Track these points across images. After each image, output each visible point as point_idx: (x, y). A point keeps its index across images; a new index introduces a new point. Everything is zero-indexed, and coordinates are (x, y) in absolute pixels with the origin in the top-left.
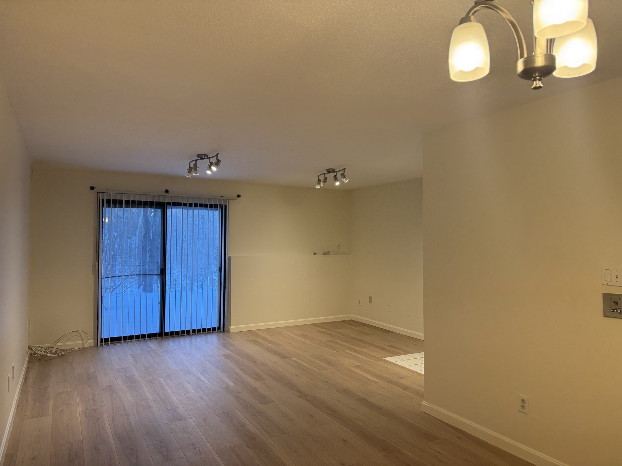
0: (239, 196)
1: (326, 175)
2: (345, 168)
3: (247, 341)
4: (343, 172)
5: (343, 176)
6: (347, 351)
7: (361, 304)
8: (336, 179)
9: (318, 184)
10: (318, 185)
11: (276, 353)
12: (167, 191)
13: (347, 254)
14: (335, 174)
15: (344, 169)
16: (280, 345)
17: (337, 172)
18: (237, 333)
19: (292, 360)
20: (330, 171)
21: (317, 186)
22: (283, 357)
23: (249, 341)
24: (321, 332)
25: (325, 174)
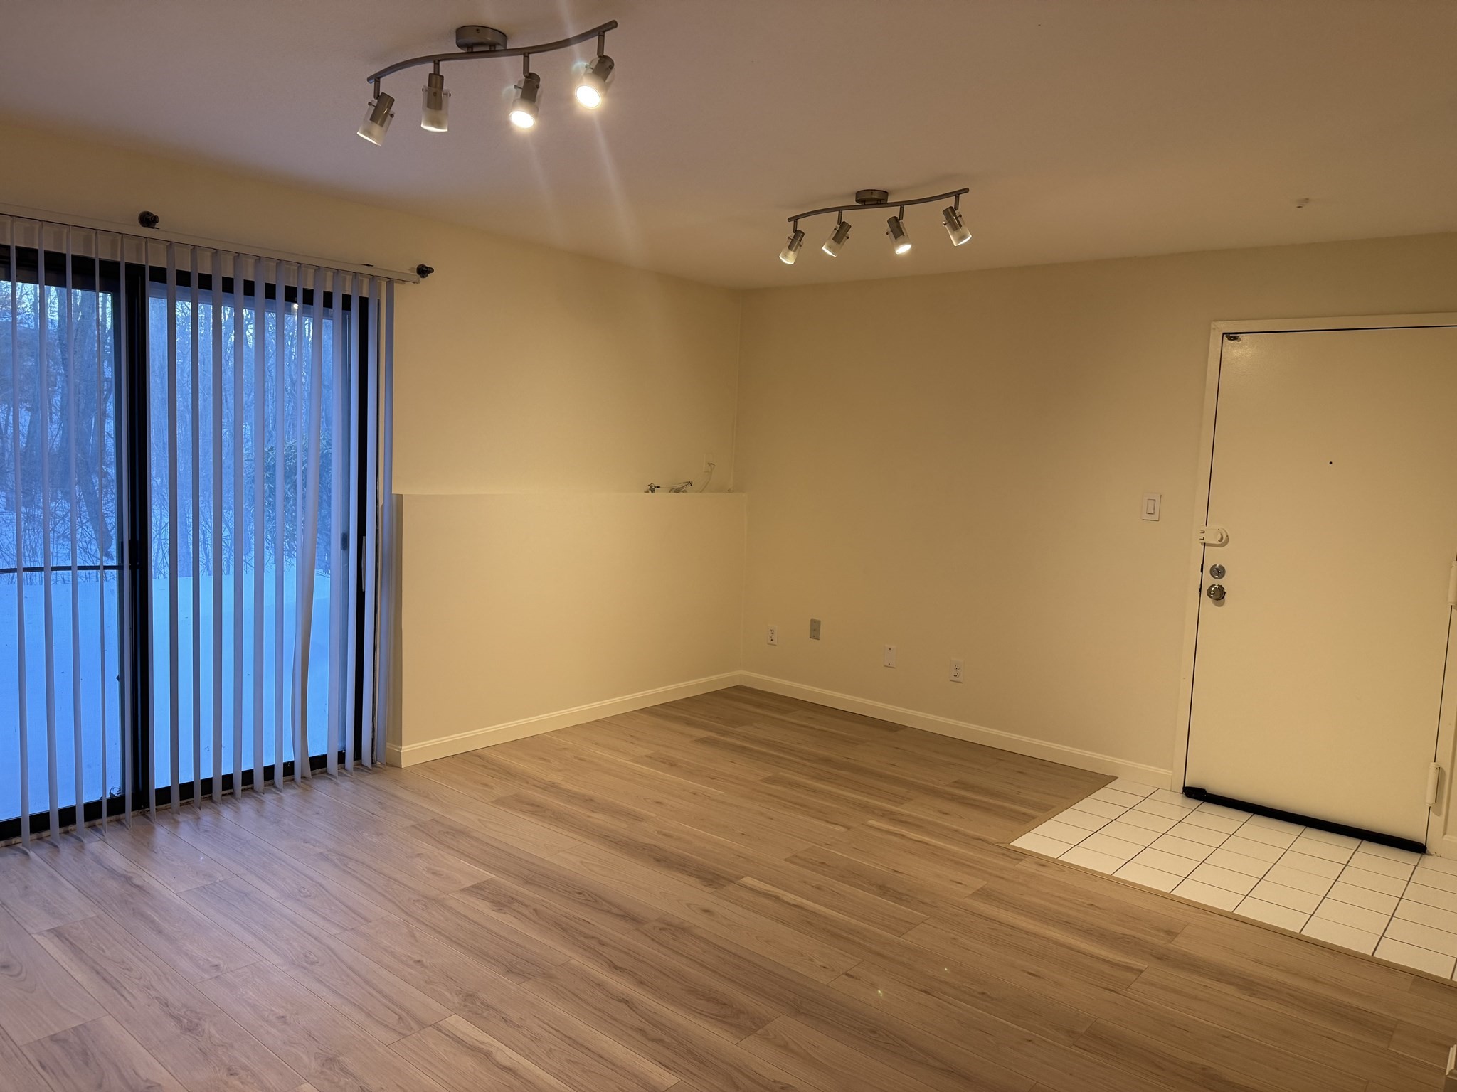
0: (423, 271)
1: (847, 216)
2: (966, 190)
3: (492, 802)
4: (950, 202)
5: (953, 218)
6: (873, 822)
7: (775, 639)
8: (897, 230)
9: (790, 247)
10: (791, 253)
11: (662, 859)
12: (148, 220)
13: (729, 491)
14: (895, 212)
15: (957, 194)
16: (638, 818)
17: (902, 205)
18: (426, 766)
19: (744, 886)
20: (870, 199)
21: (785, 256)
22: (712, 878)
23: (499, 802)
24: (705, 741)
25: (840, 210)
